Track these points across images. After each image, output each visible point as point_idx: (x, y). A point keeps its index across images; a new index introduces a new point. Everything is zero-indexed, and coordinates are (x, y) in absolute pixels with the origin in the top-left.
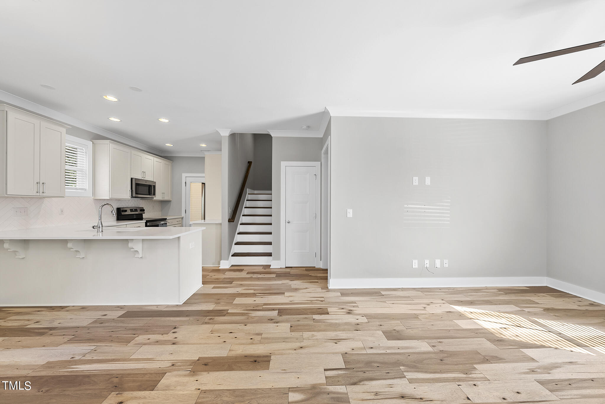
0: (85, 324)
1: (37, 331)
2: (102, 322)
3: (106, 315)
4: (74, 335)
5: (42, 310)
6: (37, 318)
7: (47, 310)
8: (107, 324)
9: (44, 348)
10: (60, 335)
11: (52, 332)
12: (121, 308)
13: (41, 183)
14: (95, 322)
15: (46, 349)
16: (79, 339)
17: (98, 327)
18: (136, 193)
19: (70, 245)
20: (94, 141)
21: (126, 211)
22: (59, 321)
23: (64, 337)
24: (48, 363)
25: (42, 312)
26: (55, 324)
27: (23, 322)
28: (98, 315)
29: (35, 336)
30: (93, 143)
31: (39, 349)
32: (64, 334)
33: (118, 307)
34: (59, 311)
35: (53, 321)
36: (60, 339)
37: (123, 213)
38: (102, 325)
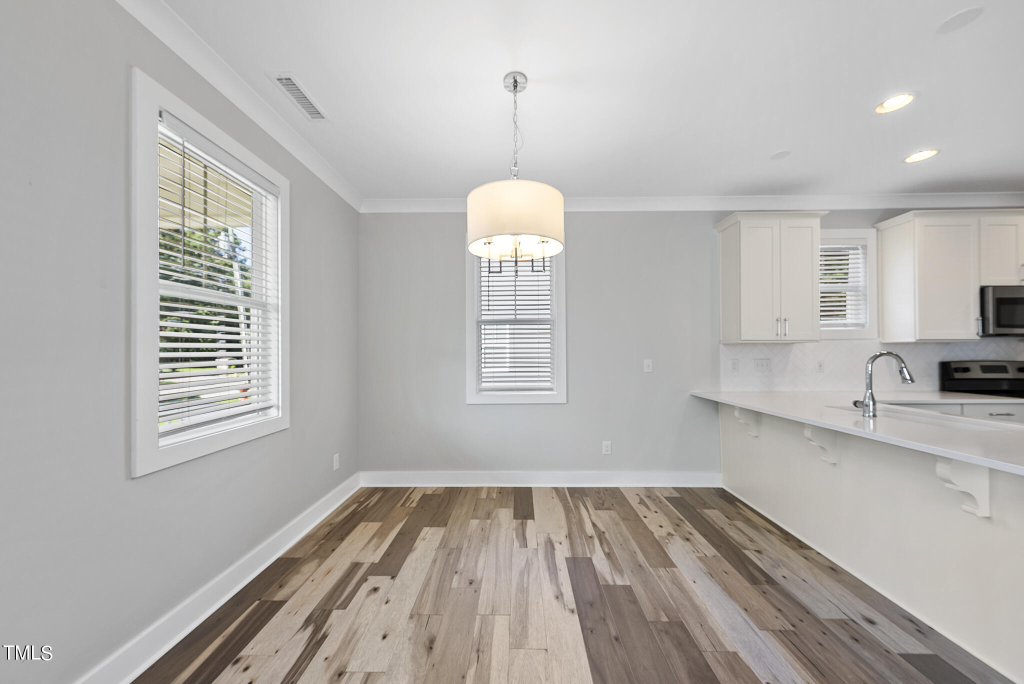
0: (824, 612)
1: (751, 568)
2: (858, 637)
3: (871, 622)
4: (793, 626)
5: (773, 532)
6: (763, 544)
7: (779, 536)
8: (866, 654)
9: (743, 613)
10: (775, 607)
11: (767, 587)
12: (920, 630)
13: (782, 320)
14: (844, 624)
15: (745, 620)
16: (797, 644)
17: (843, 643)
18: (999, 324)
19: (808, 433)
20: (878, 225)
21: (967, 370)
22: (785, 572)
23: (779, 615)
24: (735, 653)
25: (772, 536)
26: (777, 574)
27: (745, 538)
28: (856, 609)
29: (746, 579)
30: (878, 230)
31: (738, 609)
32: (782, 609)
33: (912, 620)
34: (794, 549)
35: (777, 564)
36: (770, 612)
37: (958, 375)
38: (856, 646)
